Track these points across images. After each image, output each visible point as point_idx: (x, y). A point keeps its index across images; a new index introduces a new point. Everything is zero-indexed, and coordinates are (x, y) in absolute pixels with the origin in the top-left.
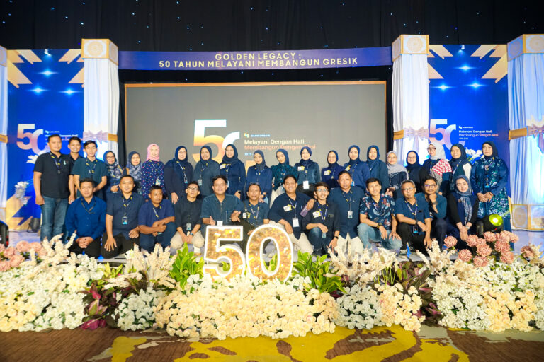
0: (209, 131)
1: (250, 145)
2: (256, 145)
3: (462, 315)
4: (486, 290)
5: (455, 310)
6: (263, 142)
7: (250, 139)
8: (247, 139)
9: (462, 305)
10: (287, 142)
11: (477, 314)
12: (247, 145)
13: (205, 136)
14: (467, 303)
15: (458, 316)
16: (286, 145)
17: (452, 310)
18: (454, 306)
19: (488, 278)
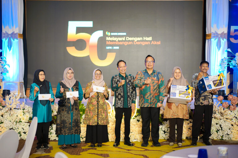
0: (79, 30)
1: (111, 41)
2: (115, 41)
3: (220, 133)
4: (234, 121)
5: (217, 131)
6: (120, 39)
7: (111, 36)
8: (108, 36)
9: (221, 128)
10: (139, 39)
11: (227, 132)
12: (108, 41)
13: (77, 33)
14: (223, 127)
15: (218, 133)
16: (138, 41)
17: (216, 131)
18: (217, 129)
19: (236, 116)
